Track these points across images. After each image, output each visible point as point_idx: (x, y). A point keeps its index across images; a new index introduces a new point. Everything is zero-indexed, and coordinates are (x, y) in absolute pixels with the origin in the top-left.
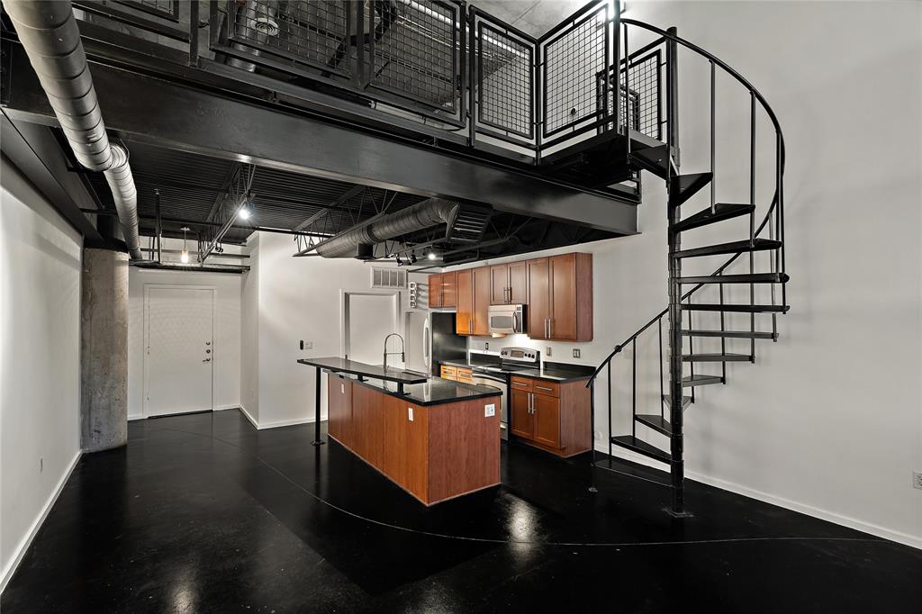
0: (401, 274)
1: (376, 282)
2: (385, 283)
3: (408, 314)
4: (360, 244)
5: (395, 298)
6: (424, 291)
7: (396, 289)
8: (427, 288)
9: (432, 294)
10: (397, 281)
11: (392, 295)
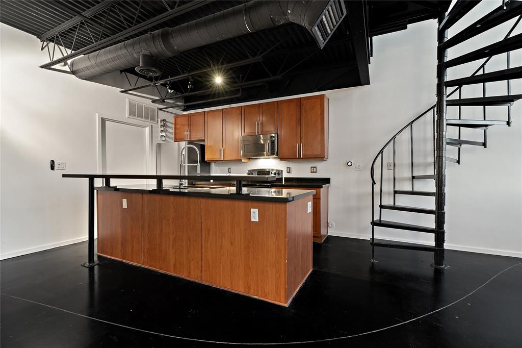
0: (153, 111)
1: (132, 113)
2: (140, 116)
3: (159, 145)
4: (145, 56)
5: (147, 130)
6: (170, 128)
7: (148, 123)
8: (173, 126)
9: (178, 131)
10: (149, 116)
11: (145, 127)
